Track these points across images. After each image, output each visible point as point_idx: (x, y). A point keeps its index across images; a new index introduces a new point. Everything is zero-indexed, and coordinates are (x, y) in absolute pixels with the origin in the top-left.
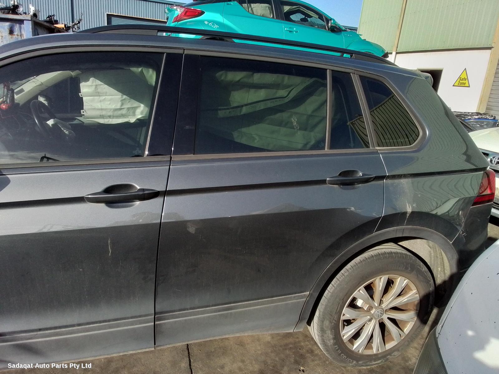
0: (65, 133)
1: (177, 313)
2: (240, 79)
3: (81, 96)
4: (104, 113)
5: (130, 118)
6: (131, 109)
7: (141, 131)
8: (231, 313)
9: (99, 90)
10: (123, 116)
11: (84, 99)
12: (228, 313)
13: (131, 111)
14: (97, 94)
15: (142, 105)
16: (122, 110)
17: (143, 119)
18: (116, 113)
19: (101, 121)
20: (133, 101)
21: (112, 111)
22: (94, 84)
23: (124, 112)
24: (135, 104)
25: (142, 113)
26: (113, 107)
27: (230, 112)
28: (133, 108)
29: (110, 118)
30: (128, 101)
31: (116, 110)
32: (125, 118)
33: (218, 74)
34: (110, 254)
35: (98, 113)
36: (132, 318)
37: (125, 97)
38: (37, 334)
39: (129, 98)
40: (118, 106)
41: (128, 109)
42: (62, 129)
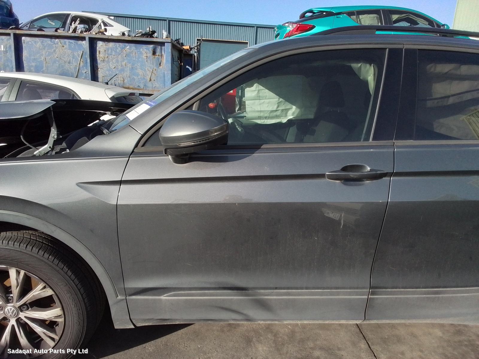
0: (238, 130)
1: (389, 290)
2: (449, 71)
3: (244, 100)
4: (262, 114)
5: (282, 119)
6: (285, 110)
7: (289, 130)
8: (439, 297)
9: (261, 94)
10: (277, 117)
11: (247, 103)
12: (435, 297)
13: (284, 112)
14: (258, 98)
15: (294, 107)
16: (277, 112)
17: (294, 119)
18: (272, 114)
19: (259, 122)
20: (287, 103)
21: (269, 112)
22: (258, 89)
23: (278, 113)
24: (289, 106)
25: (293, 114)
26: (271, 109)
27: (438, 102)
28: (286, 109)
29: (266, 119)
30: (283, 104)
31: (272, 111)
32: (278, 119)
33: (428, 67)
34: (341, 226)
35: (257, 115)
36: (350, 288)
37: (281, 99)
38: (273, 292)
39: (284, 101)
40: (275, 109)
41: (282, 110)
42: (237, 127)
